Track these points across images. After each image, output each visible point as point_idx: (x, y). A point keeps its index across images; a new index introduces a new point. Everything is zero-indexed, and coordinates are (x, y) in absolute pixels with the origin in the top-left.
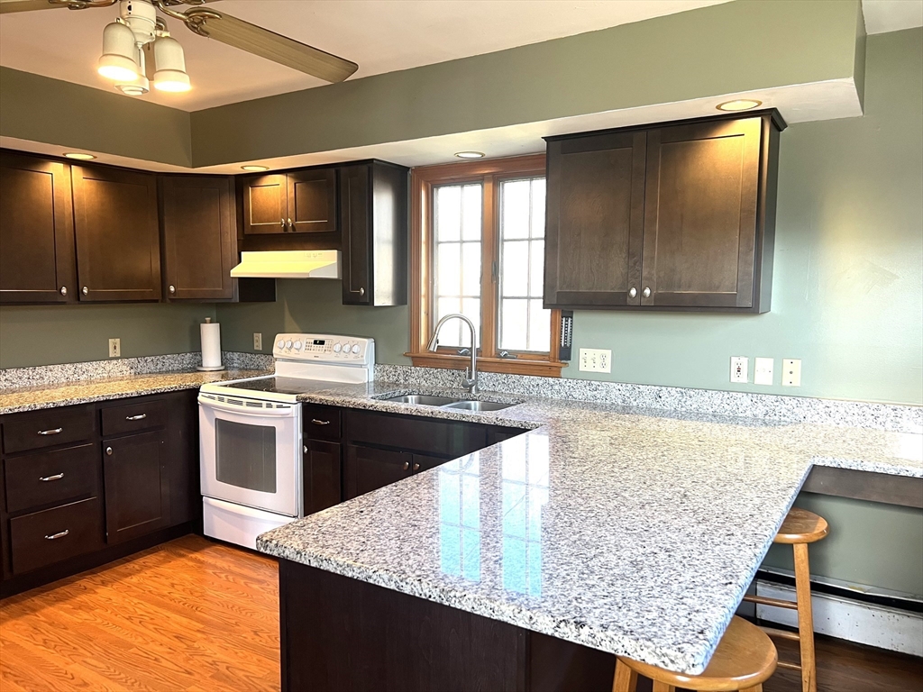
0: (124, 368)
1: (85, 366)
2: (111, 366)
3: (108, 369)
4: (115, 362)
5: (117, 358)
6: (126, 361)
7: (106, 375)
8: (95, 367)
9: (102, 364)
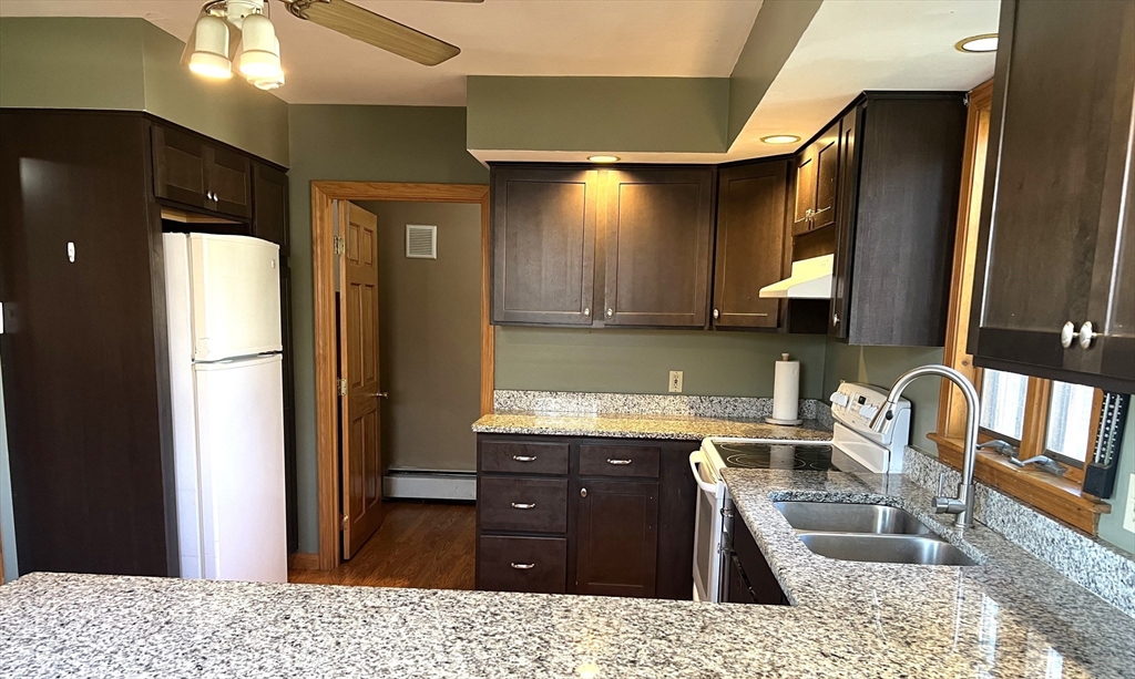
0: (683, 406)
1: (636, 399)
2: (665, 402)
3: (662, 404)
4: (672, 398)
5: (675, 394)
6: (685, 399)
7: (659, 412)
8: (648, 400)
9: (657, 398)
